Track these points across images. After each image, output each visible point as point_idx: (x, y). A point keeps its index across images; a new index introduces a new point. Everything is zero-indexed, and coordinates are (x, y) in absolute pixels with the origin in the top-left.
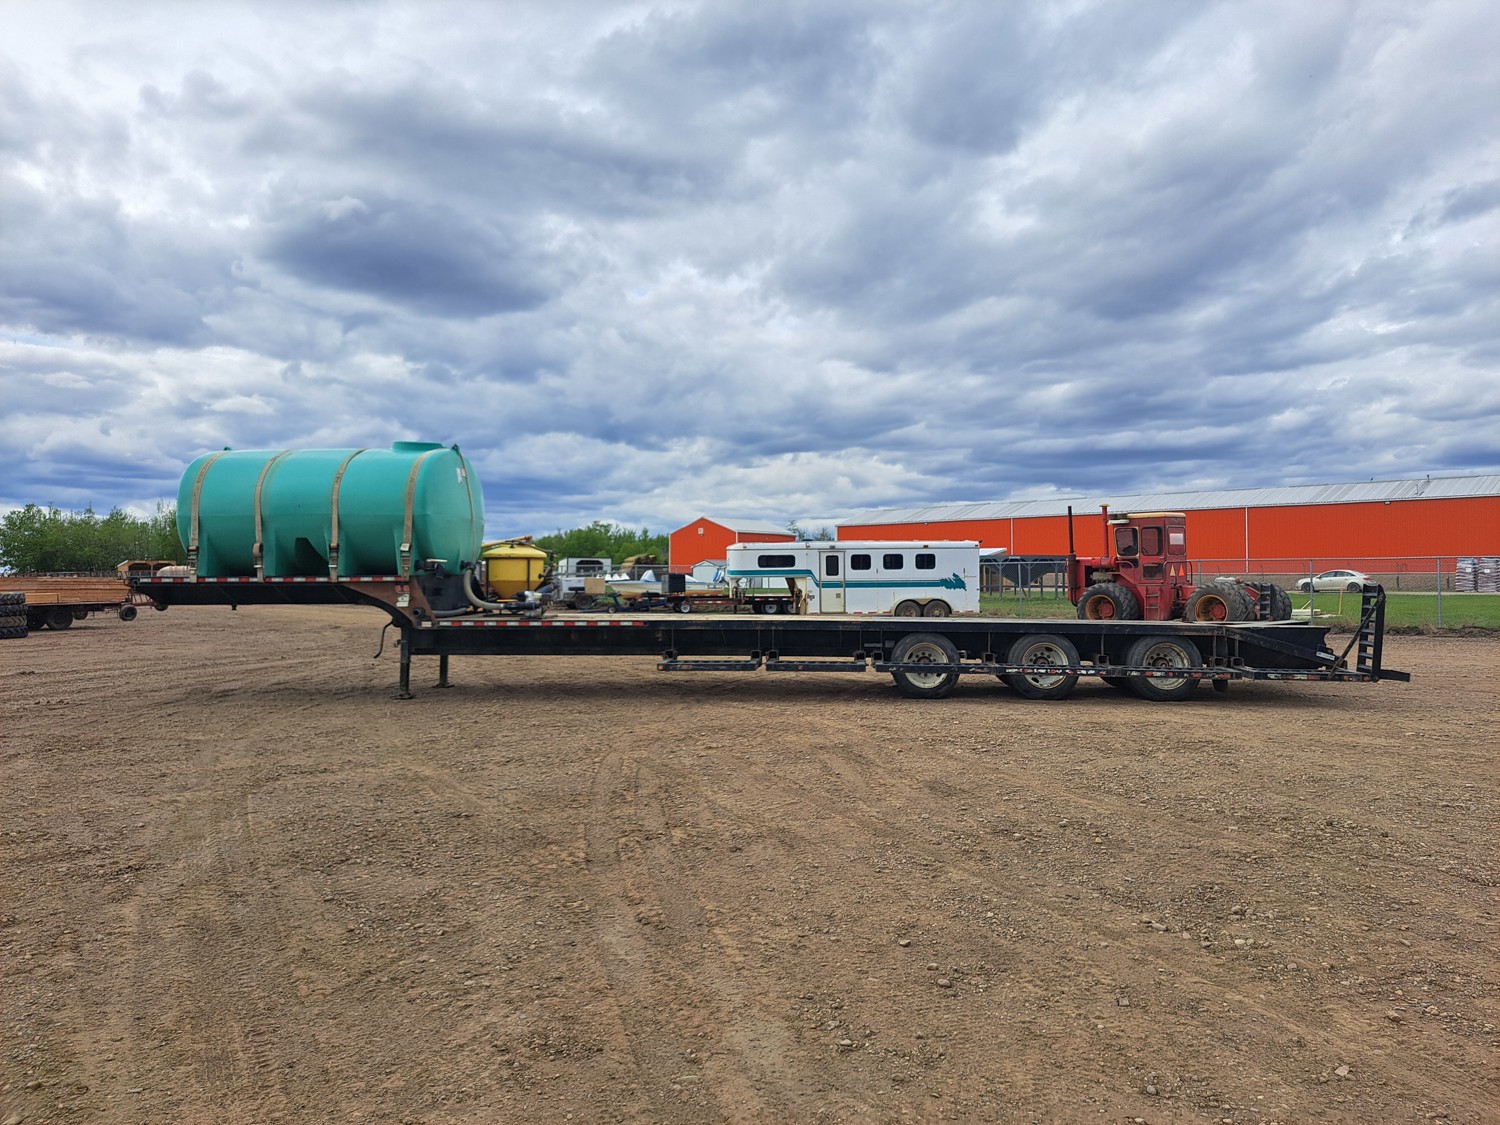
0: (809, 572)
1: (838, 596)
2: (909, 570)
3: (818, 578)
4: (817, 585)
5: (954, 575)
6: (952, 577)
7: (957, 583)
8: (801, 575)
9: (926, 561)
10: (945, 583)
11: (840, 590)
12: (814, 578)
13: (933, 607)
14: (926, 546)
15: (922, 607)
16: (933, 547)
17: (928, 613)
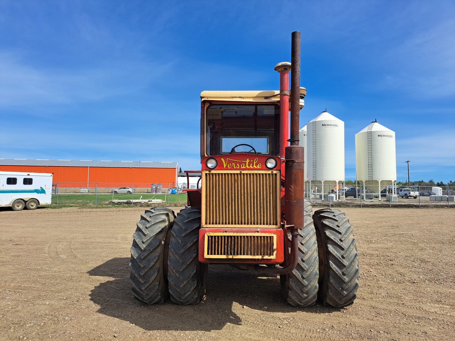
2: (20, 185)
5: (41, 188)
6: (40, 189)
7: (42, 191)
9: (28, 181)
10: (36, 191)
13: (31, 202)
14: (29, 175)
15: (25, 202)
16: (32, 175)
17: (28, 205)
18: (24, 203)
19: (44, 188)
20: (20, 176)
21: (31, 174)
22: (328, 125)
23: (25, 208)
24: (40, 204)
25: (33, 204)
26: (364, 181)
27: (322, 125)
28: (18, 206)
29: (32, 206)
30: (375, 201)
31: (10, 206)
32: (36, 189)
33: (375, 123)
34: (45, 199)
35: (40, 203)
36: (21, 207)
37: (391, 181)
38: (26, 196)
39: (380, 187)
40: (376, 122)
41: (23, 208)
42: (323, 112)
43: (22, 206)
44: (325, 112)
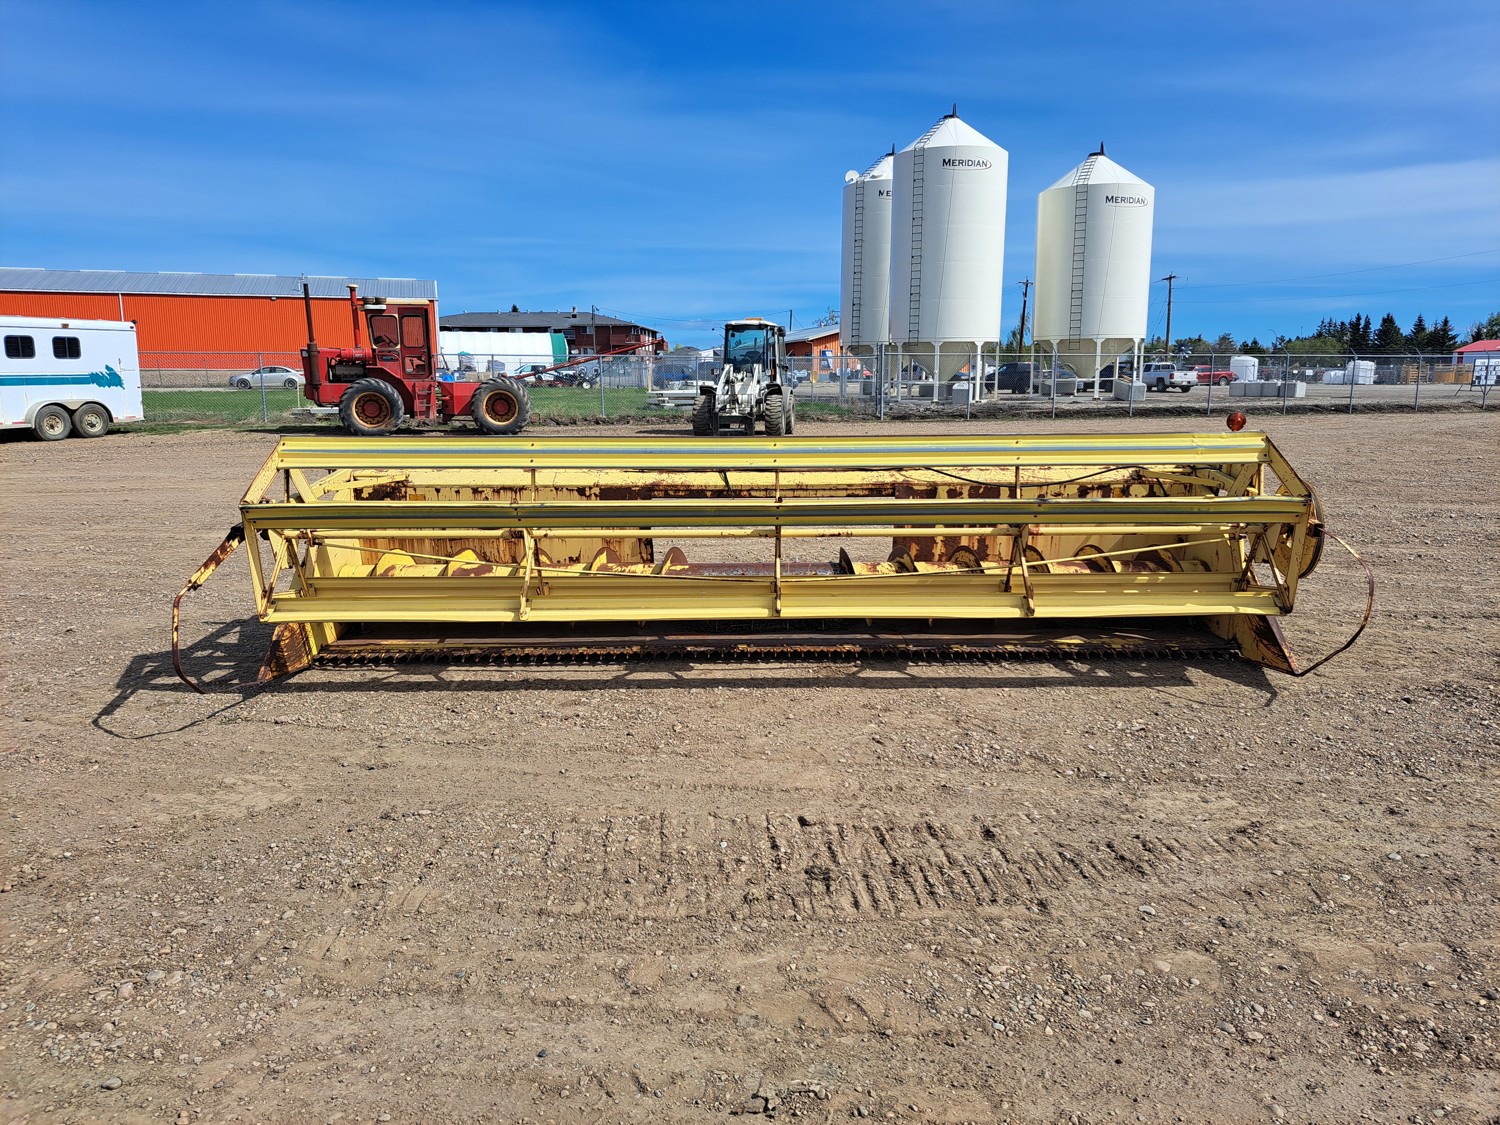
2: (44, 360)
5: (107, 367)
6: (105, 371)
7: (112, 379)
9: (66, 348)
10: (95, 379)
13: (86, 412)
14: (65, 326)
15: (71, 412)
16: (77, 327)
17: (81, 422)
18: (66, 415)
19: (117, 370)
20: (43, 330)
21: (72, 323)
22: (961, 162)
23: (75, 433)
24: (115, 421)
25: (93, 419)
26: (1055, 343)
27: (944, 160)
28: (52, 427)
29: (93, 426)
30: (1084, 401)
31: (29, 426)
33: (1100, 157)
34: (126, 405)
35: (114, 416)
36: (60, 429)
37: (1131, 340)
38: (73, 395)
39: (1098, 359)
40: (1102, 153)
41: (67, 433)
42: (946, 117)
43: (65, 427)
44: (951, 116)
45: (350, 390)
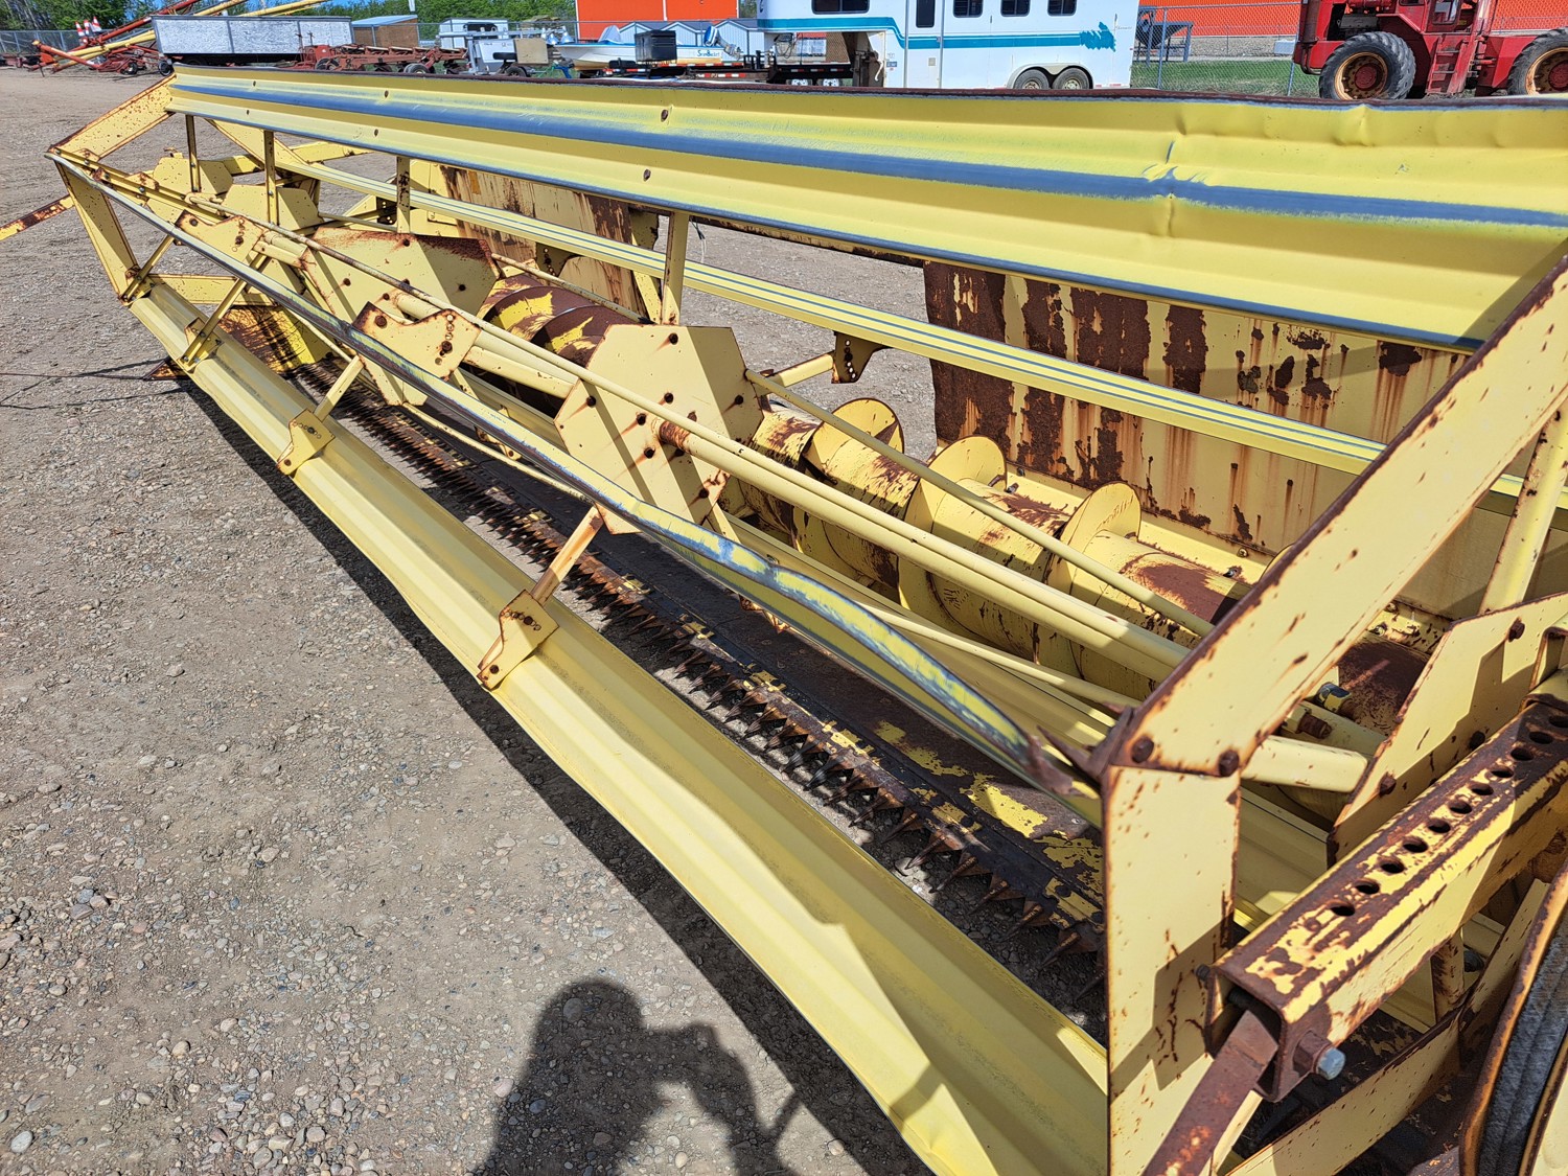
0: (889, 22)
1: (932, 62)
2: (1037, 17)
3: (903, 33)
4: (902, 44)
5: (1101, 25)
6: (1097, 29)
7: (1102, 39)
8: (878, 28)
10: (1087, 39)
11: (934, 53)
12: (897, 30)
13: (1067, 79)
15: (1051, 78)
18: (1046, 81)
19: (1111, 28)
25: (1072, 86)
32: (1086, 30)
34: (1112, 69)
38: (1055, 59)
45: (1339, 50)
